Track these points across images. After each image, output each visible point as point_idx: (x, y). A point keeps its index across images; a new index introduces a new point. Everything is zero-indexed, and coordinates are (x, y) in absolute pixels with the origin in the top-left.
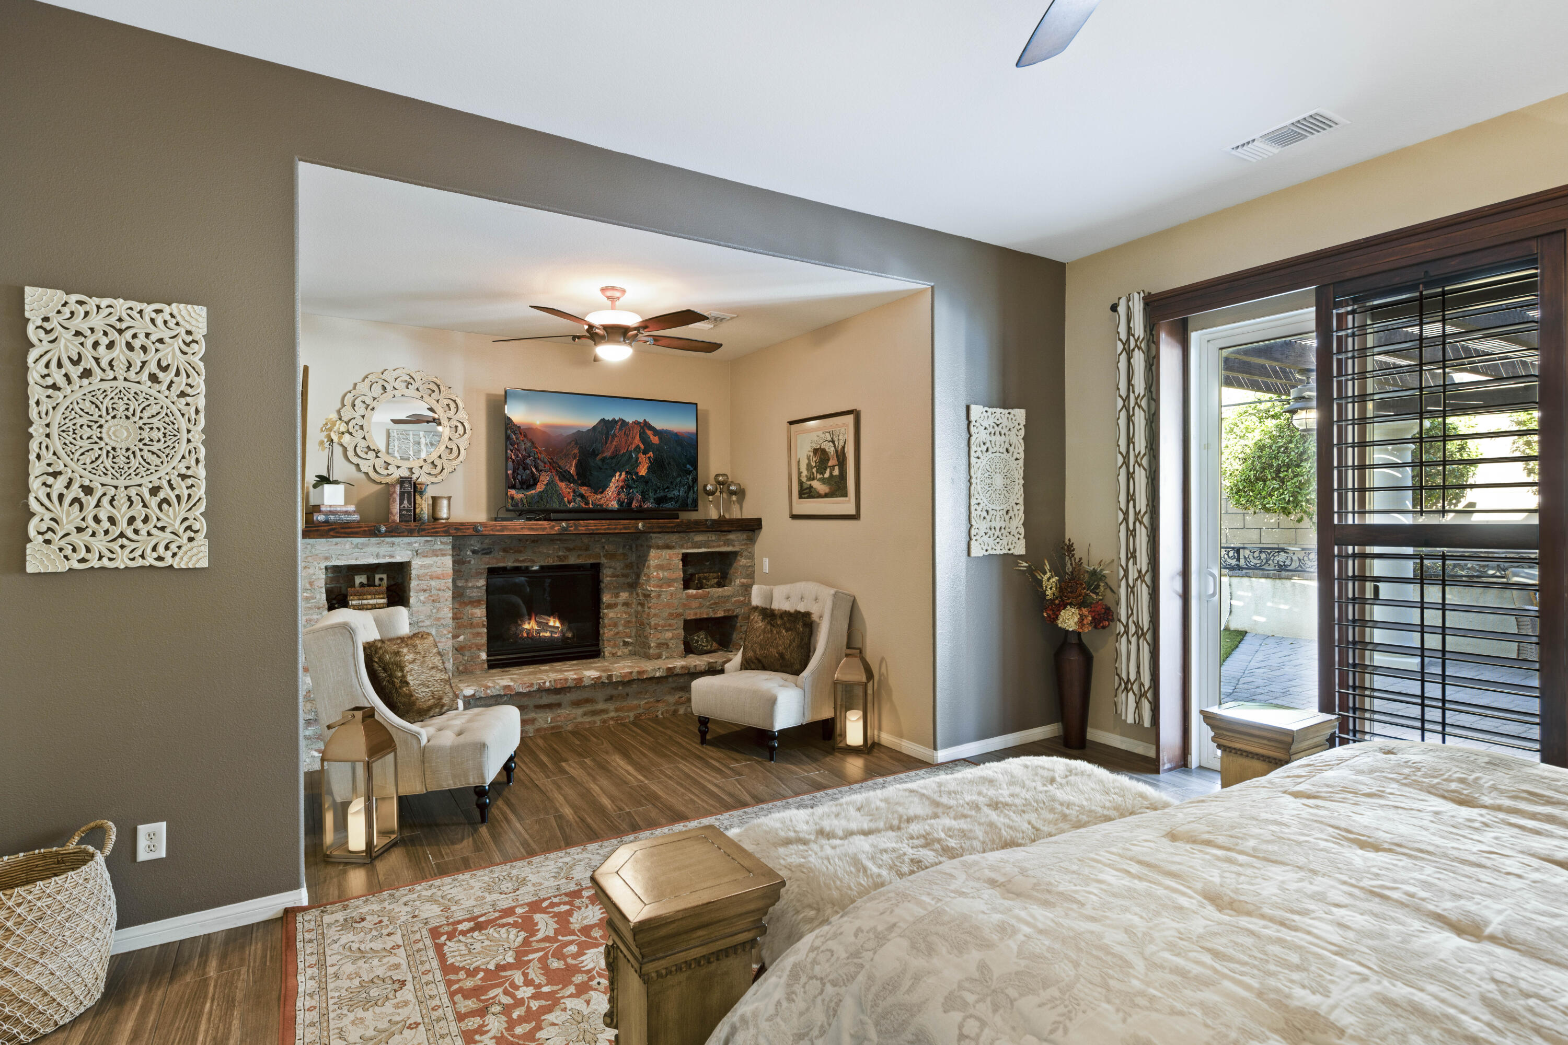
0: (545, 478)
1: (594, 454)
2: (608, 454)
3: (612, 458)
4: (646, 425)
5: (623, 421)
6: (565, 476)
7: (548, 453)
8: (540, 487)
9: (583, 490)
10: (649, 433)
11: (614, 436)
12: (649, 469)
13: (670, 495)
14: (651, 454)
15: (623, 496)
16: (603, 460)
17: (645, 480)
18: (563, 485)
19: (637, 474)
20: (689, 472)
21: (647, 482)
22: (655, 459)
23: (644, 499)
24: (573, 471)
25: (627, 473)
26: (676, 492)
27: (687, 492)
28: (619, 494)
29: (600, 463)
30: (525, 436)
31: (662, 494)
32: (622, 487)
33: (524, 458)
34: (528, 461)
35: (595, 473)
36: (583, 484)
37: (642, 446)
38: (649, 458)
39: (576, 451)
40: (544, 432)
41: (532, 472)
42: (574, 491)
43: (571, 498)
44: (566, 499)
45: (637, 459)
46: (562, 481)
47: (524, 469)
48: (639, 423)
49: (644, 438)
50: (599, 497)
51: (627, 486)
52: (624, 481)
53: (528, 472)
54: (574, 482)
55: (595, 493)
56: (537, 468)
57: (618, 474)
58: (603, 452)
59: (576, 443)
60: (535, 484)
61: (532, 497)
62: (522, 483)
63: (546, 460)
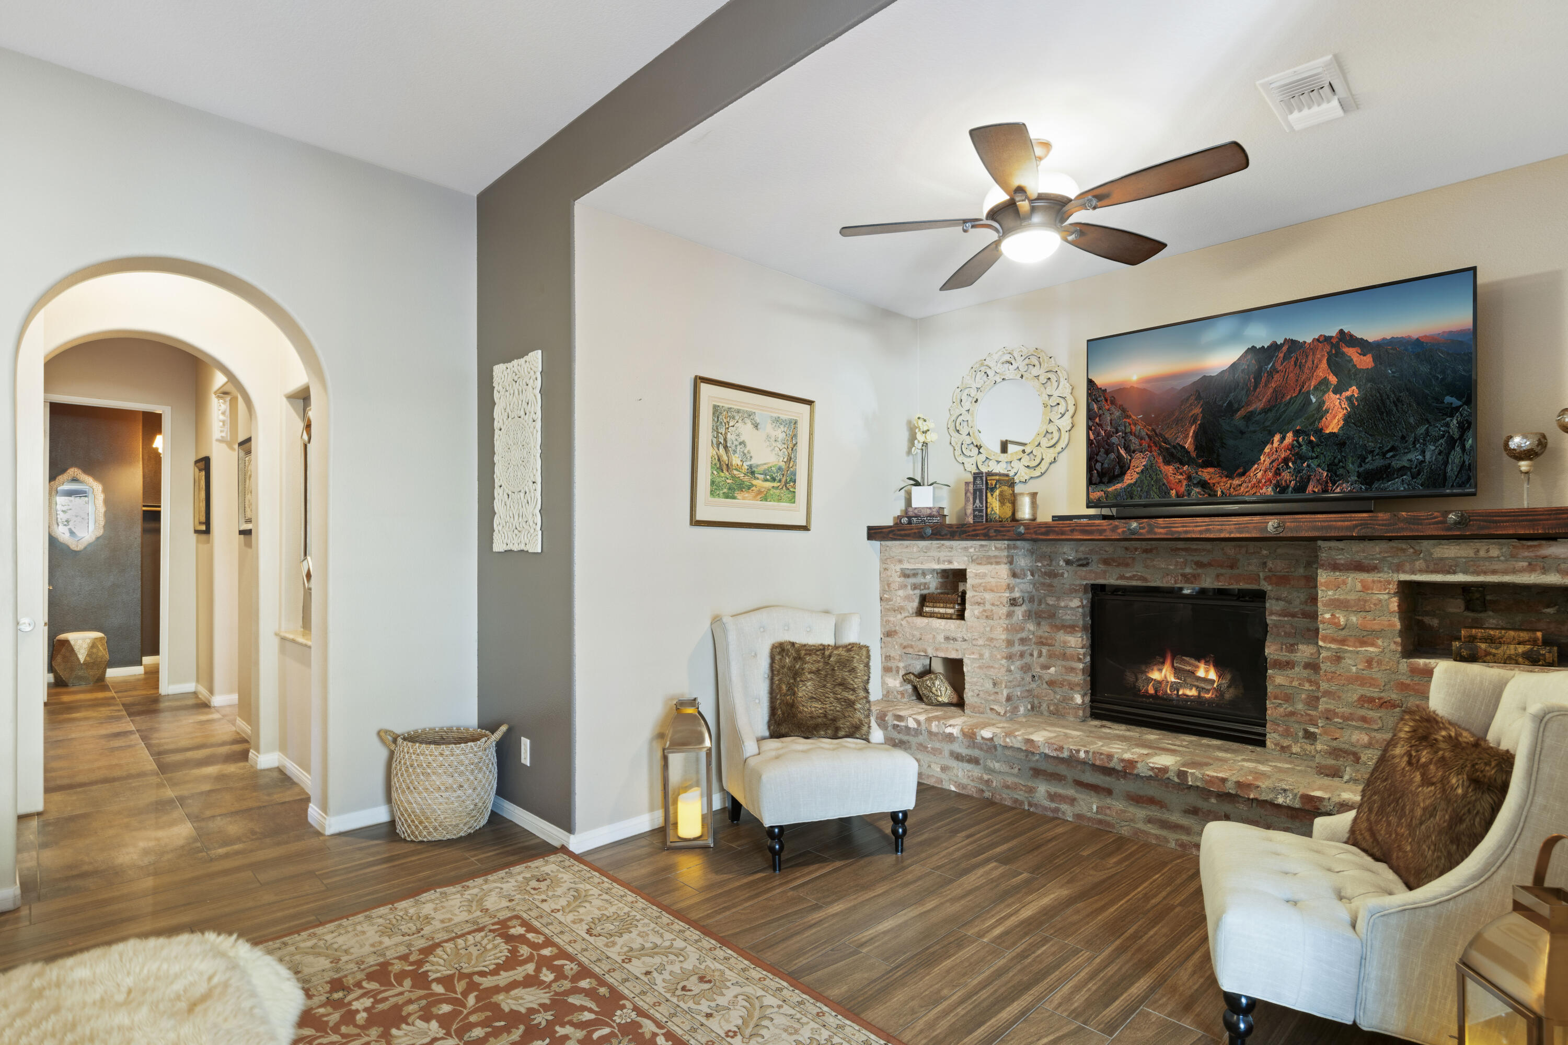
0: (1139, 463)
1: (1231, 409)
2: (1258, 405)
3: (1266, 411)
4: (1346, 338)
5: (1293, 342)
6: (1174, 455)
7: (1148, 421)
8: (1130, 478)
9: (1206, 474)
10: (1352, 353)
11: (1274, 370)
12: (1347, 419)
13: (1396, 464)
14: (1353, 391)
15: (1286, 475)
16: (1248, 418)
17: (1338, 442)
18: (1169, 470)
19: (1319, 432)
20: (1452, 411)
21: (1343, 444)
22: (1364, 399)
23: (1335, 476)
24: (1189, 444)
25: (1297, 433)
26: (1415, 456)
27: (1445, 454)
28: (1277, 473)
29: (1241, 424)
30: (1113, 403)
31: (1379, 462)
32: (1286, 461)
33: (1109, 435)
34: (1114, 440)
35: (1231, 442)
36: (1206, 465)
37: (1333, 380)
38: (1349, 399)
39: (1197, 410)
40: (1143, 391)
41: (1119, 456)
42: (1189, 478)
43: (1183, 489)
44: (1173, 493)
45: (1321, 403)
46: (1167, 463)
47: (1107, 453)
48: (1327, 339)
49: (1337, 363)
50: (1236, 482)
51: (1297, 455)
52: (1291, 447)
53: (1112, 456)
54: (1191, 462)
55: (1230, 476)
56: (1127, 449)
57: (1277, 438)
58: (1249, 404)
59: (1199, 397)
60: (1123, 473)
61: (1117, 494)
62: (1101, 475)
63: (1143, 433)
